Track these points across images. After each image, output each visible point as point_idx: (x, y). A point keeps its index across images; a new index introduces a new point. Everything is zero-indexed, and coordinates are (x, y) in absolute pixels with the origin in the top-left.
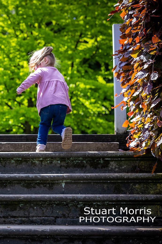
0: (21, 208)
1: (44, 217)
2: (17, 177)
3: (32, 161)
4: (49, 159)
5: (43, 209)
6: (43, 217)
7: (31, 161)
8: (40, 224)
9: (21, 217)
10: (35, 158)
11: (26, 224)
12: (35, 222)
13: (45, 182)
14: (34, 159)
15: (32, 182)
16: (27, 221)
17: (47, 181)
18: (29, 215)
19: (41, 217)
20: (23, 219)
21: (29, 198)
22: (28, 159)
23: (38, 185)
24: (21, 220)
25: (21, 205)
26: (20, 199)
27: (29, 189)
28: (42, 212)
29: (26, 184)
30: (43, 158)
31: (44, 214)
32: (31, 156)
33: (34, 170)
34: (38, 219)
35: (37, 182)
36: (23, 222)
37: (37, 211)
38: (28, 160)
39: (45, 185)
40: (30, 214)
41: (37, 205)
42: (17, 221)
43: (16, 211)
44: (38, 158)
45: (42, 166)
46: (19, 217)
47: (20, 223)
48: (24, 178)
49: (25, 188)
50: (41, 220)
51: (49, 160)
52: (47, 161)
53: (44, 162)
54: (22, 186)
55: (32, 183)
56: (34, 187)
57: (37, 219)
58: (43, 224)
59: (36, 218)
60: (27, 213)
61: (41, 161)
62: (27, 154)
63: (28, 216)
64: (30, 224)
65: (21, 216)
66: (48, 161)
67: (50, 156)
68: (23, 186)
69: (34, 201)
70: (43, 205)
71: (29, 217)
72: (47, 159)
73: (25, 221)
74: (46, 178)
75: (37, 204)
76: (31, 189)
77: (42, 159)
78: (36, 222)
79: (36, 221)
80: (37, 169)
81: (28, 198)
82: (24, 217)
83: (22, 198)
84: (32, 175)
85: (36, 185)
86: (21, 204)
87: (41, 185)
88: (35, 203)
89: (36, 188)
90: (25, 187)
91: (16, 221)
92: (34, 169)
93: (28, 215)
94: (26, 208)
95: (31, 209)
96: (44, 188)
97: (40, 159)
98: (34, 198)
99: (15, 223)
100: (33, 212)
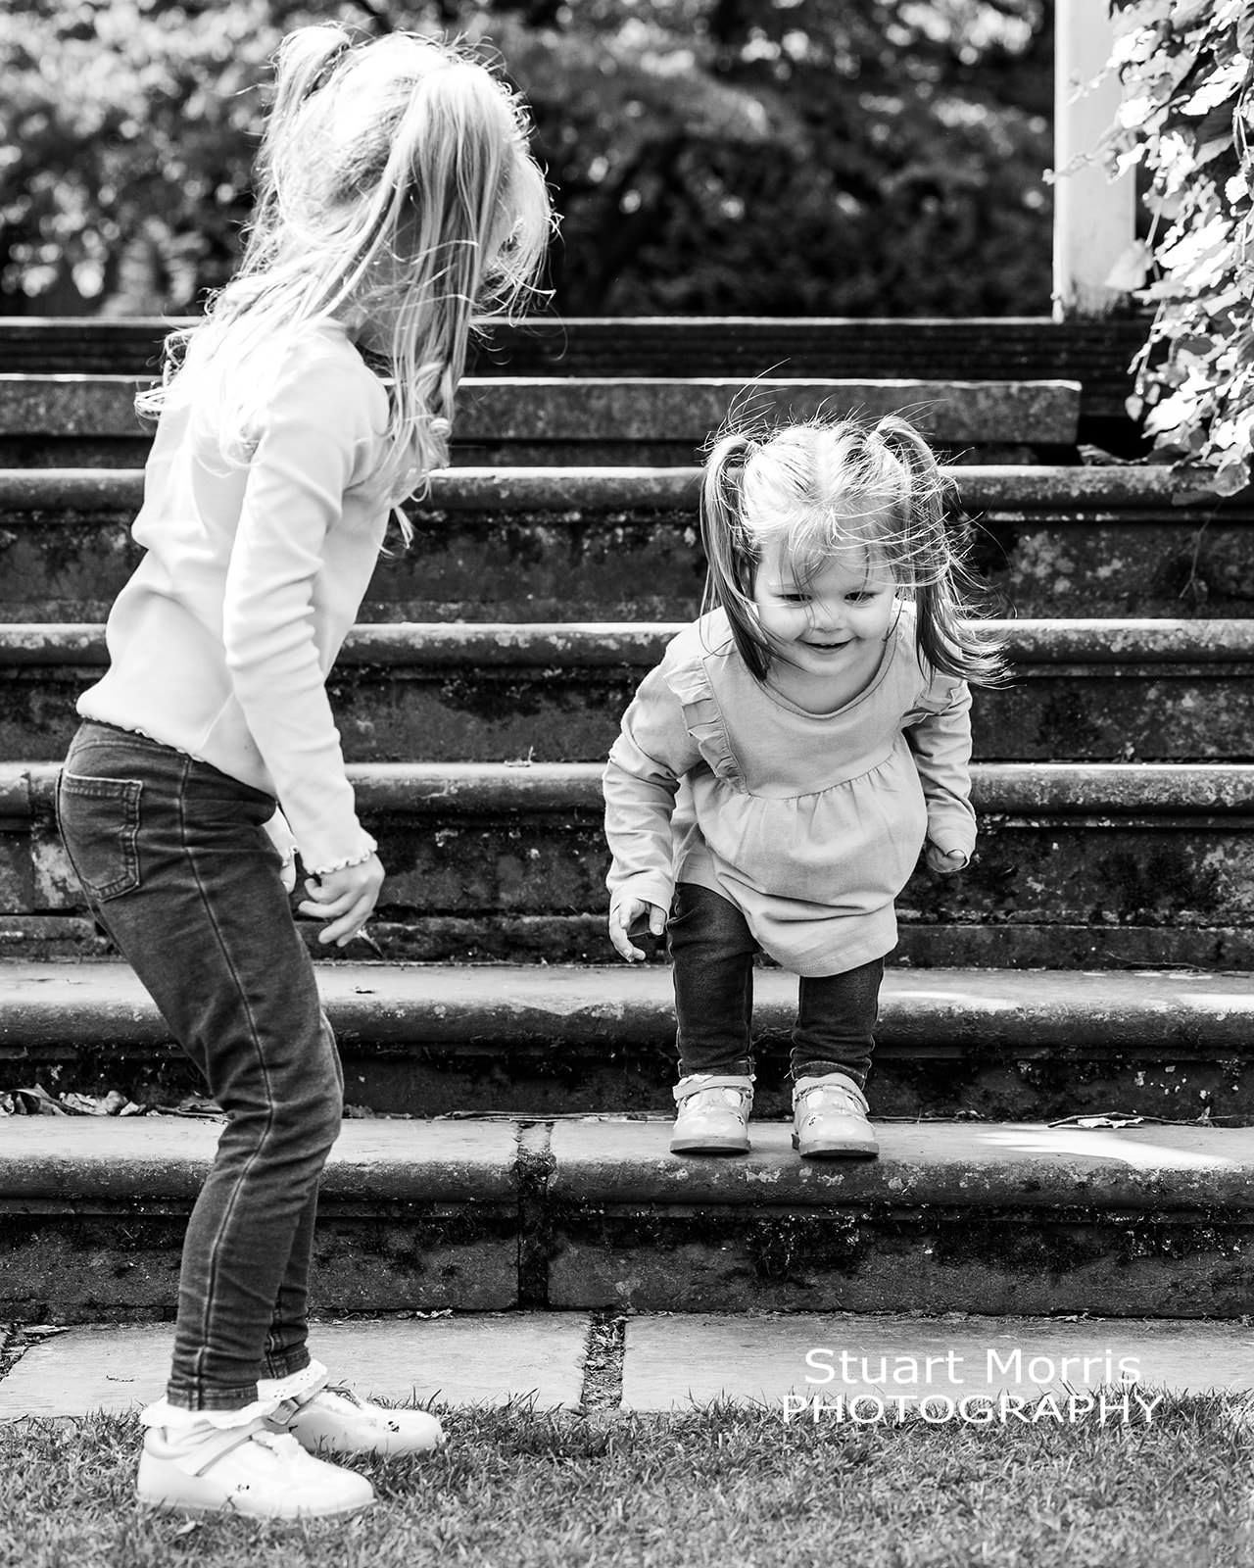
0: (440, 857)
1: (591, 912)
2: (418, 643)
3: (515, 526)
4: (622, 518)
5: (583, 859)
6: (586, 916)
7: (510, 533)
8: (564, 960)
9: (442, 913)
10: (534, 511)
11: (474, 956)
12: (530, 949)
13: (596, 678)
14: (530, 518)
15: (512, 677)
16: (483, 936)
17: (612, 672)
18: (496, 899)
19: (569, 912)
20: (459, 924)
21: (492, 792)
22: (489, 513)
23: (549, 697)
24: (444, 935)
25: (446, 833)
26: (436, 795)
27: (491, 721)
28: (579, 882)
29: (474, 690)
30: (584, 512)
31: (591, 893)
32: (504, 494)
33: (528, 587)
34: (550, 924)
35: (548, 673)
36: (455, 945)
37: (543, 872)
38: (487, 523)
39: (595, 694)
40: (503, 895)
41: (543, 834)
42: (418, 941)
43: (413, 873)
44: (552, 511)
45: (575, 563)
46: (432, 915)
47: (440, 949)
48: (464, 653)
49: (470, 716)
50: (572, 932)
51: (623, 525)
52: (611, 529)
53: (590, 537)
54: (446, 702)
55: (513, 683)
56: (529, 710)
57: (544, 926)
58: (585, 961)
59: (537, 919)
60: (478, 888)
61: (575, 530)
62: (479, 487)
63: (488, 906)
64: (501, 962)
65: (439, 906)
66: (620, 532)
67: (629, 496)
68: (459, 702)
69: (525, 812)
70: (581, 837)
71: (495, 912)
72: (611, 519)
73: (468, 941)
74: (606, 649)
75: (545, 832)
76: (506, 720)
77: (576, 516)
78: (538, 948)
79: (541, 940)
80: (548, 579)
81: (485, 790)
82: (462, 914)
83: (449, 793)
84: (513, 628)
85: (540, 696)
86: (440, 829)
87: (575, 699)
88: (529, 822)
89: (537, 711)
90: (470, 709)
91: (408, 937)
92: (525, 579)
93: (488, 902)
94: (475, 854)
95: (508, 866)
96: (588, 712)
97: (567, 518)
98: (527, 789)
99: (402, 949)
100: (520, 879)
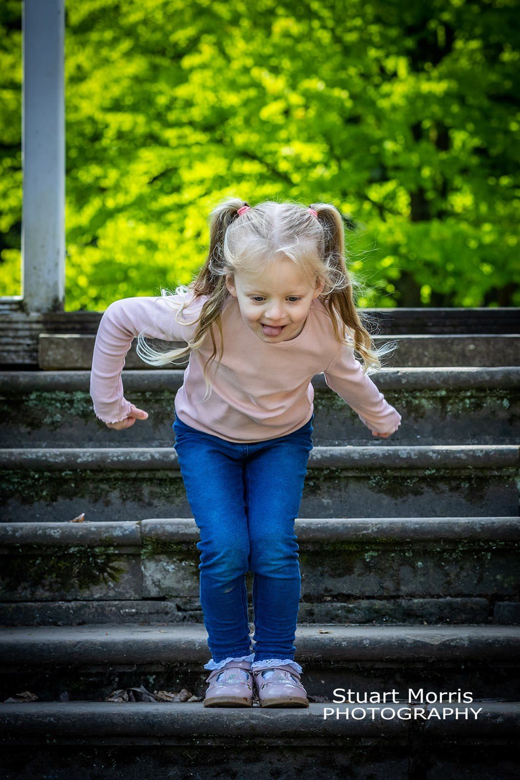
0: (367, 567)
1: (451, 596)
2: (356, 456)
3: (410, 399)
4: (469, 394)
5: (447, 568)
6: (448, 598)
7: (407, 402)
8: (436, 623)
9: (368, 598)
10: (420, 391)
11: (386, 621)
12: (418, 617)
13: (454, 475)
14: (418, 394)
15: (408, 474)
16: (392, 610)
17: (463, 471)
18: (398, 590)
19: (439, 596)
20: (378, 604)
21: (396, 530)
22: (395, 392)
23: (429, 485)
24: (370, 609)
25: (371, 553)
26: (365, 532)
27: (396, 499)
28: (445, 580)
29: (387, 482)
30: (448, 390)
31: (451, 586)
32: (404, 381)
33: (417, 432)
34: (429, 603)
35: (428, 472)
36: (375, 615)
37: (424, 575)
38: (395, 397)
39: (454, 484)
40: (402, 588)
41: (425, 554)
42: (355, 613)
43: (352, 576)
44: (430, 390)
45: (443, 418)
46: (363, 599)
47: (367, 617)
48: (382, 461)
49: (384, 496)
50: (441, 608)
51: (469, 398)
52: (462, 400)
53: (451, 404)
54: (372, 488)
55: (409, 478)
56: (417, 493)
57: (425, 604)
58: (448, 623)
59: (422, 600)
60: (389, 584)
61: (443, 400)
62: (390, 377)
63: (394, 594)
64: (401, 623)
65: (367, 594)
66: (467, 401)
67: (472, 382)
68: (378, 488)
69: (414, 541)
70: (446, 555)
71: (398, 597)
72: (462, 394)
73: (383, 612)
74: (460, 459)
75: (426, 552)
76: (405, 498)
77: (444, 393)
78: (422, 616)
79: (424, 612)
80: (428, 427)
81: (392, 529)
82: (381, 598)
83: (372, 531)
84: (408, 448)
85: (423, 485)
86: (368, 551)
87: (443, 486)
88: (417, 547)
89: (422, 494)
90: (385, 492)
91: (350, 611)
92: (415, 427)
93: (394, 592)
94: (387, 565)
95: (405, 571)
96: (450, 494)
97: (438, 394)
98: (416, 529)
99: (347, 618)
100: (412, 579)
